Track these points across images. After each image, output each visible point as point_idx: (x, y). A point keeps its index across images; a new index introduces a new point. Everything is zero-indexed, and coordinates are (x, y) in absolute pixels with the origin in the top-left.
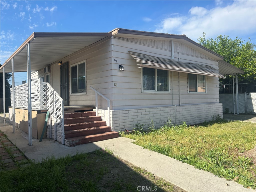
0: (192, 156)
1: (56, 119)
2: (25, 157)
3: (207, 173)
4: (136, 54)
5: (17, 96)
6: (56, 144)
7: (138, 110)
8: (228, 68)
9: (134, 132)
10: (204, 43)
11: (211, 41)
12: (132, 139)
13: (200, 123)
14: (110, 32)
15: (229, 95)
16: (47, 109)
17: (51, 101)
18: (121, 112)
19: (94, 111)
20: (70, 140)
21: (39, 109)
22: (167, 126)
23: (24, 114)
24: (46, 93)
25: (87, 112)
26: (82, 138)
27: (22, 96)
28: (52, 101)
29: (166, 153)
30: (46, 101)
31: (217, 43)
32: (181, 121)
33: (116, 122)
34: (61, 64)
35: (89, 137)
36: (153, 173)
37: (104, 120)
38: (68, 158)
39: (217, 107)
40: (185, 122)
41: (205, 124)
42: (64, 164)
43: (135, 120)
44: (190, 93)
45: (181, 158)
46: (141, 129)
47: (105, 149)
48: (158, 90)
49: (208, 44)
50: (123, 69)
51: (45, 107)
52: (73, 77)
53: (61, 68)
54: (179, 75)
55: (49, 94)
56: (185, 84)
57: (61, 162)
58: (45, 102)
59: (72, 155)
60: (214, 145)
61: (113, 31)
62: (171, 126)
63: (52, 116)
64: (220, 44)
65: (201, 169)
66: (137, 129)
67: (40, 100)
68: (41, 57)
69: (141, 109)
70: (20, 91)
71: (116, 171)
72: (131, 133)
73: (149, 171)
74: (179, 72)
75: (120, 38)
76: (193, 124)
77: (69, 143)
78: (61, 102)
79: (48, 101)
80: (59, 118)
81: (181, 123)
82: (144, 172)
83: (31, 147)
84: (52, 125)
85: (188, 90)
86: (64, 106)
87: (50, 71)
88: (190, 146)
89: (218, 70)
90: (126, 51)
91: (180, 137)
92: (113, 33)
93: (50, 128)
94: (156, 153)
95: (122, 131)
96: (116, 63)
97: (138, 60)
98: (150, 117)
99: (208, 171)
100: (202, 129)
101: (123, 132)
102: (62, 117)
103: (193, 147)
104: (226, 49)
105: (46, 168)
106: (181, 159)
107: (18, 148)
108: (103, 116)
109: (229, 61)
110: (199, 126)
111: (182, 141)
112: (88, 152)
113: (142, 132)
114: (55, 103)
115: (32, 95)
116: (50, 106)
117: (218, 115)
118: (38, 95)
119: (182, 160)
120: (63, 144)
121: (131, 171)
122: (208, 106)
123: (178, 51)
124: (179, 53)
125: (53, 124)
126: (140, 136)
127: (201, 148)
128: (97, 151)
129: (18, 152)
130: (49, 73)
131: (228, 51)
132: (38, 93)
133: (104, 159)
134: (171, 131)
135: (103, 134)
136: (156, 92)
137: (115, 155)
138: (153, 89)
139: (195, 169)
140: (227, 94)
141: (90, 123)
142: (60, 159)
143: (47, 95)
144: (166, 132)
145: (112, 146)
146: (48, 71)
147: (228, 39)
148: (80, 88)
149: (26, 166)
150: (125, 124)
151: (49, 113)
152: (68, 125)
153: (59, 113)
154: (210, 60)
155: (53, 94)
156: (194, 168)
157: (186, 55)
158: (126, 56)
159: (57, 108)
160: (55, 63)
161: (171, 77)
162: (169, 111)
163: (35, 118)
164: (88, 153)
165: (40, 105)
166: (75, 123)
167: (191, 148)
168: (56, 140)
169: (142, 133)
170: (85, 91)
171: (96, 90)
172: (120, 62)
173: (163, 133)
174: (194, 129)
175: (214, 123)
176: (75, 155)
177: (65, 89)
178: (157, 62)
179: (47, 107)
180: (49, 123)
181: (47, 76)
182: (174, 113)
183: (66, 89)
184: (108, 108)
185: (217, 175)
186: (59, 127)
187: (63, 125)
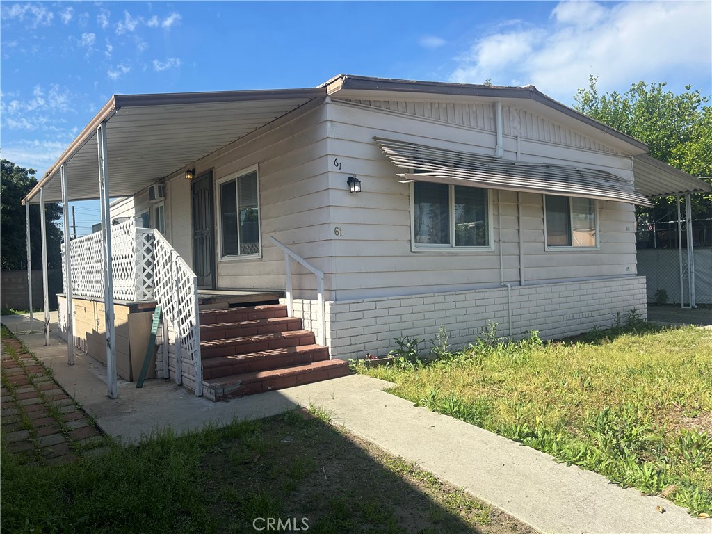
0: (548, 428)
1: (179, 326)
2: (97, 428)
3: (588, 474)
4: (393, 144)
5: (79, 267)
6: (181, 394)
7: (402, 300)
8: (663, 177)
9: (391, 361)
10: (593, 105)
11: (612, 99)
12: (385, 379)
13: (582, 334)
14: (320, 86)
15: (665, 253)
16: (156, 299)
17: (165, 279)
18: (353, 307)
19: (282, 304)
20: (218, 384)
21: (135, 301)
22: (485, 342)
23: (96, 313)
24: (153, 257)
25: (262, 307)
26: (249, 377)
27: (90, 265)
28: (167, 278)
29: (477, 419)
30: (151, 280)
31: (631, 103)
32: (524, 330)
33: (340, 334)
34: (193, 177)
35: (267, 375)
36: (436, 473)
37: (309, 329)
38: (208, 434)
39: (631, 287)
40: (536, 332)
41: (594, 336)
42: (197, 449)
43: (393, 327)
44: (552, 249)
45: (517, 434)
46: (412, 353)
47: (309, 408)
48: (457, 244)
49: (605, 107)
50: (357, 188)
51: (149, 295)
52: (224, 210)
53: (193, 187)
54: (518, 201)
55: (159, 258)
56: (534, 224)
57: (190, 442)
58: (149, 282)
59: (221, 425)
60: (616, 396)
61: (329, 84)
62: (495, 345)
63: (168, 318)
64: (639, 107)
65: (572, 463)
66: (401, 352)
67: (137, 276)
68: (138, 160)
69: (410, 296)
70: (85, 252)
71: (337, 468)
72: (383, 363)
73: (425, 469)
74: (518, 192)
75: (350, 101)
76: (560, 336)
77: (213, 391)
78: (192, 281)
79: (157, 279)
80: (185, 324)
81: (524, 335)
82: (412, 472)
83: (113, 402)
84: (169, 343)
85: (544, 243)
86: (199, 291)
87: (164, 197)
88: (547, 400)
89: (632, 183)
90: (367, 137)
91: (519, 374)
92: (331, 89)
93: (165, 351)
94: (450, 418)
95: (358, 358)
96: (339, 171)
97: (400, 161)
98: (439, 318)
99: (590, 468)
100: (585, 352)
101: (360, 361)
102: (194, 323)
103: (555, 401)
104: (657, 121)
105: (150, 461)
106: (516, 437)
107: (79, 406)
108: (307, 316)
109: (665, 156)
110: (574, 343)
111: (525, 387)
112: (262, 417)
113: (413, 360)
114: (175, 284)
115: (113, 262)
116: (162, 291)
117: (634, 311)
118: (130, 263)
119: (521, 439)
120: (197, 393)
121: (376, 469)
122: (602, 284)
123: (514, 133)
124: (519, 138)
125: (172, 341)
126: (407, 371)
127: (577, 406)
128: (289, 413)
129: (81, 415)
130: (161, 201)
131: (664, 126)
132: (132, 256)
133: (305, 437)
134: (496, 358)
135: (306, 368)
136: (452, 247)
137: (337, 423)
138: (445, 240)
139: (555, 462)
140: (661, 252)
141: (271, 336)
142: (186, 434)
143: (155, 262)
144: (481, 362)
145: (328, 400)
146: (160, 196)
147: (663, 94)
148: (244, 241)
149: (97, 453)
150: (365, 338)
151: (161, 312)
152: (212, 343)
153: (186, 311)
154: (608, 154)
155: (170, 258)
156: (553, 460)
157: (538, 141)
158: (366, 151)
159: (180, 297)
160: (177, 173)
161: (494, 205)
162: (492, 301)
163: (124, 324)
164: (264, 420)
165: (137, 288)
166: (230, 338)
167: (549, 404)
168: (181, 385)
169: (414, 362)
170: (258, 249)
171: (285, 245)
172: (350, 168)
173: (472, 363)
174: (563, 350)
175: (621, 334)
176: (229, 423)
177: (205, 245)
178: (455, 167)
179: (154, 295)
180: (161, 339)
181: (157, 210)
182: (506, 307)
183: (207, 244)
184: (320, 296)
185: (615, 482)
186: (186, 349)
187: (198, 344)
